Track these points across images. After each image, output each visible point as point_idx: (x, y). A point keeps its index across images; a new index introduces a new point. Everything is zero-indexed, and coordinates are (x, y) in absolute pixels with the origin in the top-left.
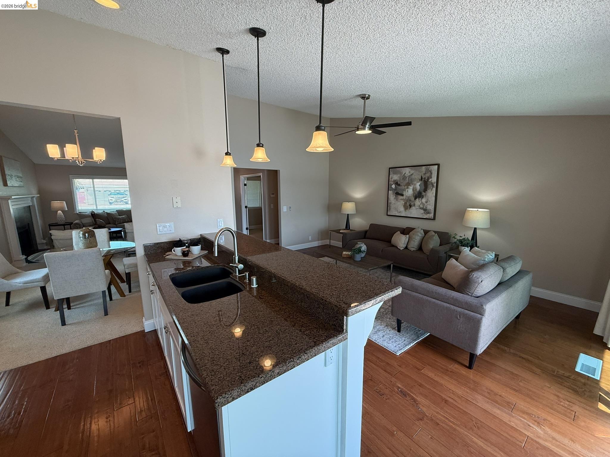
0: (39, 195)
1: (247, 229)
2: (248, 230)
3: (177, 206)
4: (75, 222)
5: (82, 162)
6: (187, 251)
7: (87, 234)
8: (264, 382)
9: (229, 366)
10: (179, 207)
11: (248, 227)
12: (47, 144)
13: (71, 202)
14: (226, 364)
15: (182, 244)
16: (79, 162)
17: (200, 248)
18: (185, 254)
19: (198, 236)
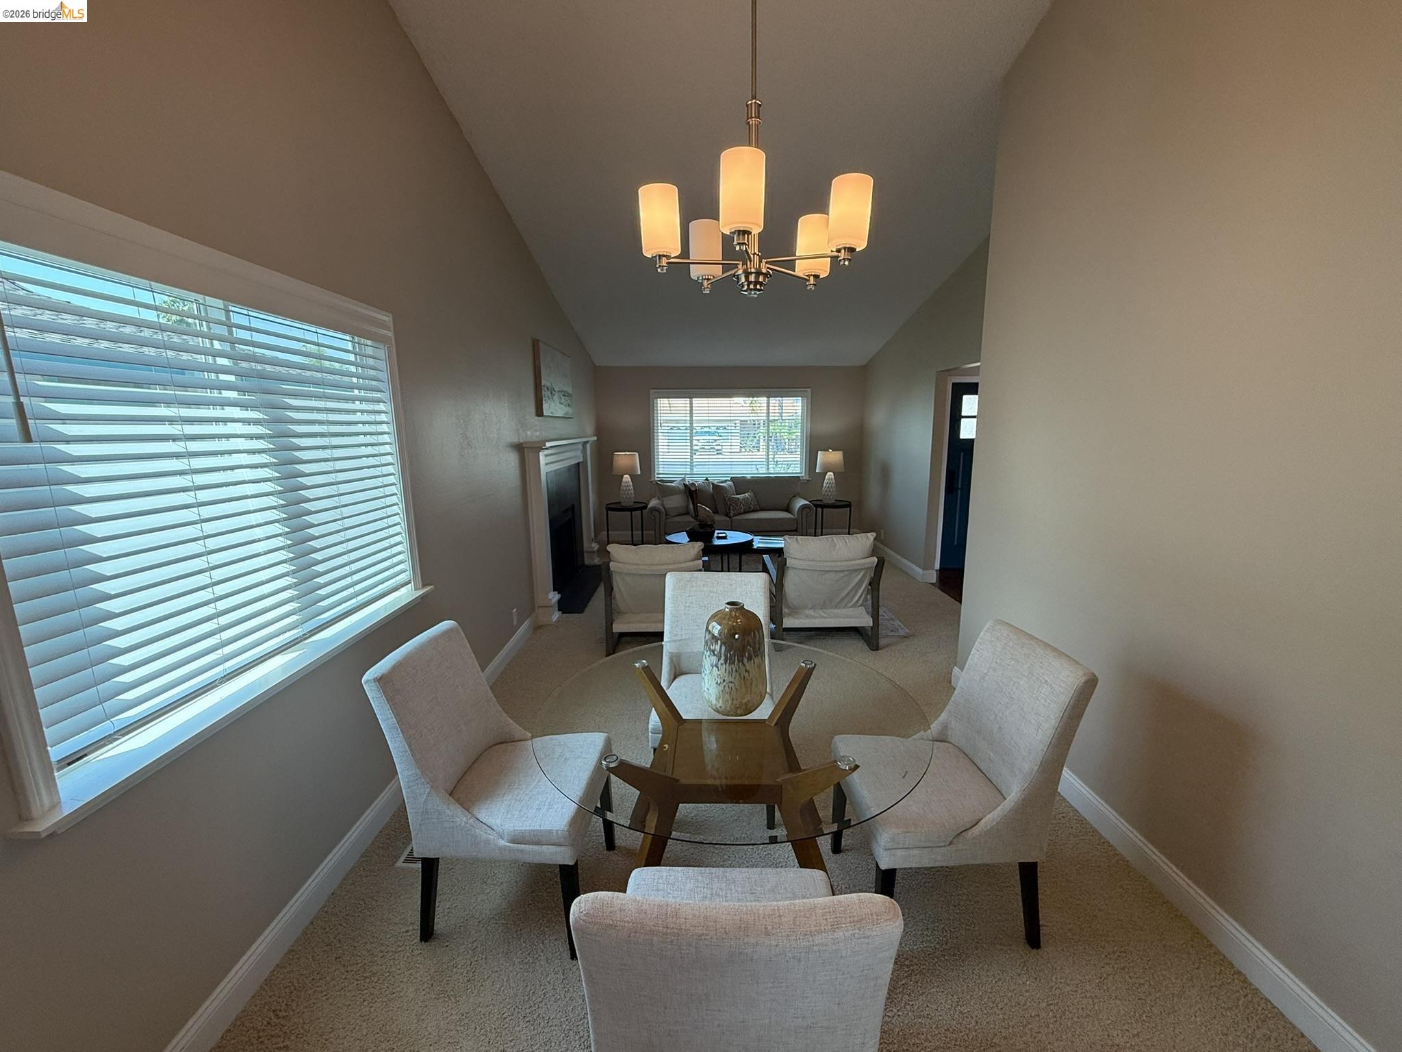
0: (595, 438)
4: (651, 503)
13: (648, 455)
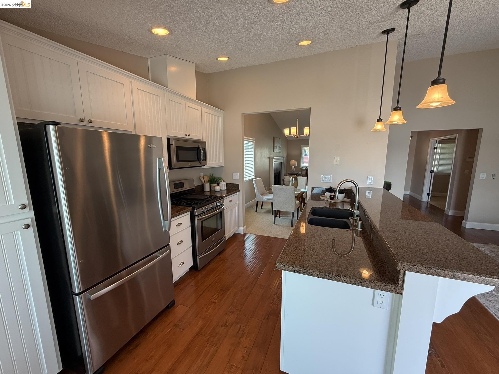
0: (286, 157)
1: (428, 194)
2: (430, 196)
3: (336, 164)
4: (299, 173)
5: (298, 137)
6: (333, 195)
7: (294, 179)
8: (306, 274)
9: (295, 256)
10: (338, 165)
11: (430, 193)
12: (285, 128)
13: (299, 161)
14: (295, 254)
15: (331, 191)
16: (296, 137)
17: (344, 196)
18: (332, 198)
19: (349, 188)
